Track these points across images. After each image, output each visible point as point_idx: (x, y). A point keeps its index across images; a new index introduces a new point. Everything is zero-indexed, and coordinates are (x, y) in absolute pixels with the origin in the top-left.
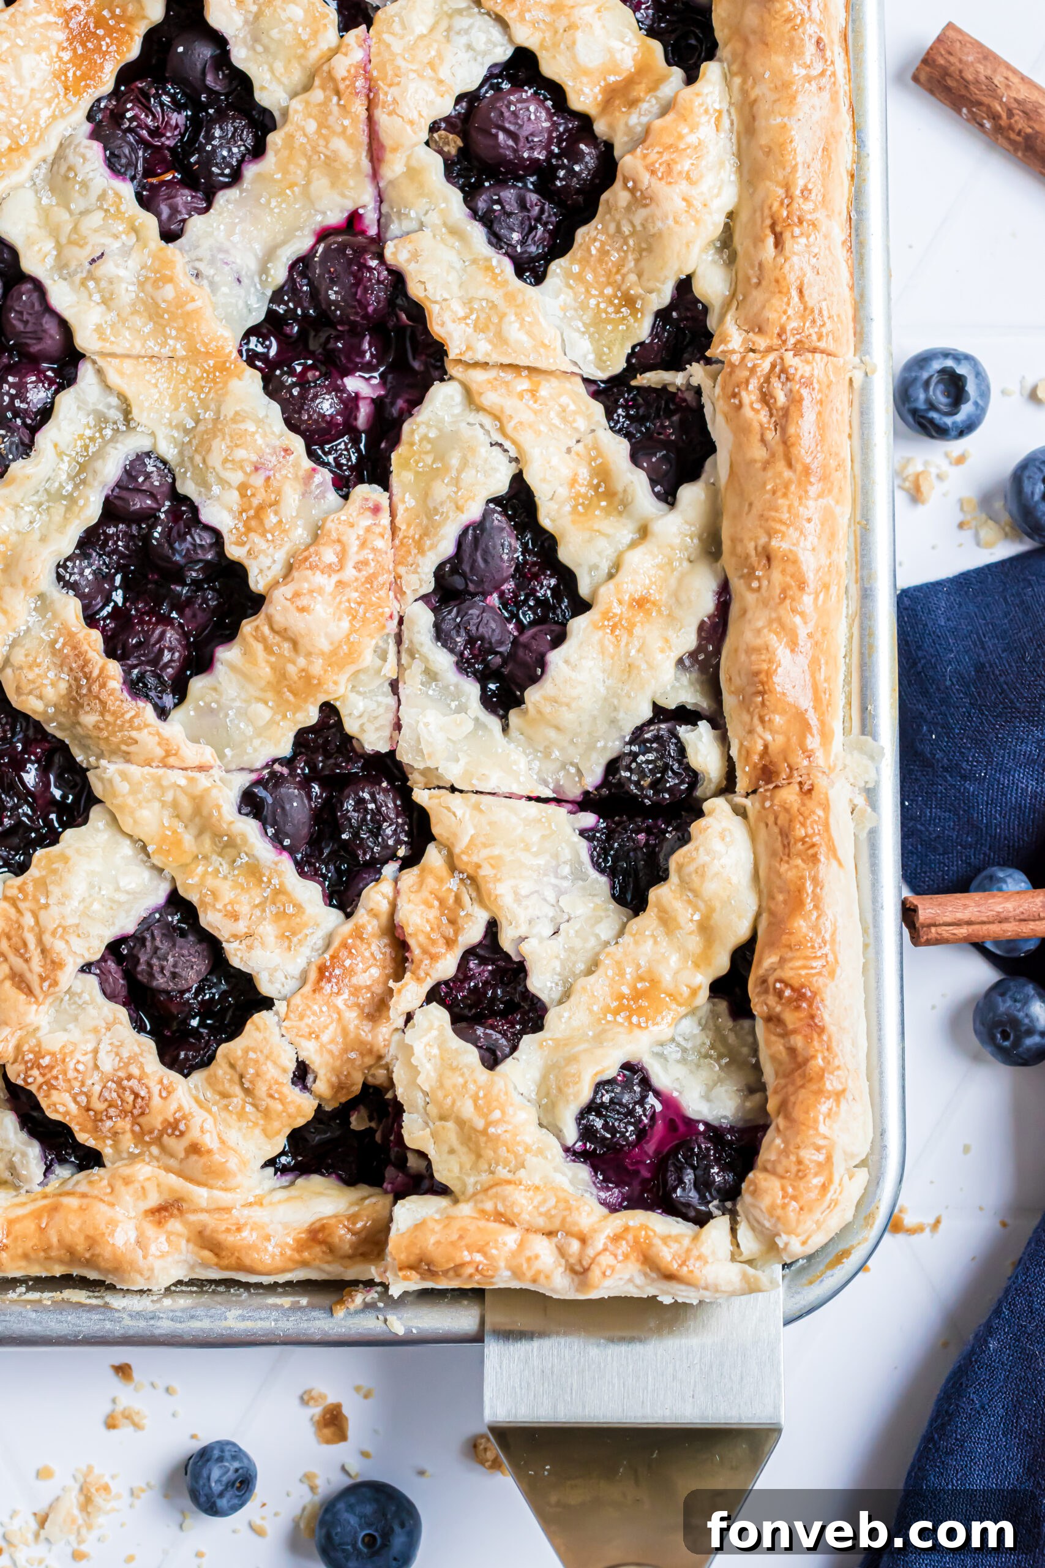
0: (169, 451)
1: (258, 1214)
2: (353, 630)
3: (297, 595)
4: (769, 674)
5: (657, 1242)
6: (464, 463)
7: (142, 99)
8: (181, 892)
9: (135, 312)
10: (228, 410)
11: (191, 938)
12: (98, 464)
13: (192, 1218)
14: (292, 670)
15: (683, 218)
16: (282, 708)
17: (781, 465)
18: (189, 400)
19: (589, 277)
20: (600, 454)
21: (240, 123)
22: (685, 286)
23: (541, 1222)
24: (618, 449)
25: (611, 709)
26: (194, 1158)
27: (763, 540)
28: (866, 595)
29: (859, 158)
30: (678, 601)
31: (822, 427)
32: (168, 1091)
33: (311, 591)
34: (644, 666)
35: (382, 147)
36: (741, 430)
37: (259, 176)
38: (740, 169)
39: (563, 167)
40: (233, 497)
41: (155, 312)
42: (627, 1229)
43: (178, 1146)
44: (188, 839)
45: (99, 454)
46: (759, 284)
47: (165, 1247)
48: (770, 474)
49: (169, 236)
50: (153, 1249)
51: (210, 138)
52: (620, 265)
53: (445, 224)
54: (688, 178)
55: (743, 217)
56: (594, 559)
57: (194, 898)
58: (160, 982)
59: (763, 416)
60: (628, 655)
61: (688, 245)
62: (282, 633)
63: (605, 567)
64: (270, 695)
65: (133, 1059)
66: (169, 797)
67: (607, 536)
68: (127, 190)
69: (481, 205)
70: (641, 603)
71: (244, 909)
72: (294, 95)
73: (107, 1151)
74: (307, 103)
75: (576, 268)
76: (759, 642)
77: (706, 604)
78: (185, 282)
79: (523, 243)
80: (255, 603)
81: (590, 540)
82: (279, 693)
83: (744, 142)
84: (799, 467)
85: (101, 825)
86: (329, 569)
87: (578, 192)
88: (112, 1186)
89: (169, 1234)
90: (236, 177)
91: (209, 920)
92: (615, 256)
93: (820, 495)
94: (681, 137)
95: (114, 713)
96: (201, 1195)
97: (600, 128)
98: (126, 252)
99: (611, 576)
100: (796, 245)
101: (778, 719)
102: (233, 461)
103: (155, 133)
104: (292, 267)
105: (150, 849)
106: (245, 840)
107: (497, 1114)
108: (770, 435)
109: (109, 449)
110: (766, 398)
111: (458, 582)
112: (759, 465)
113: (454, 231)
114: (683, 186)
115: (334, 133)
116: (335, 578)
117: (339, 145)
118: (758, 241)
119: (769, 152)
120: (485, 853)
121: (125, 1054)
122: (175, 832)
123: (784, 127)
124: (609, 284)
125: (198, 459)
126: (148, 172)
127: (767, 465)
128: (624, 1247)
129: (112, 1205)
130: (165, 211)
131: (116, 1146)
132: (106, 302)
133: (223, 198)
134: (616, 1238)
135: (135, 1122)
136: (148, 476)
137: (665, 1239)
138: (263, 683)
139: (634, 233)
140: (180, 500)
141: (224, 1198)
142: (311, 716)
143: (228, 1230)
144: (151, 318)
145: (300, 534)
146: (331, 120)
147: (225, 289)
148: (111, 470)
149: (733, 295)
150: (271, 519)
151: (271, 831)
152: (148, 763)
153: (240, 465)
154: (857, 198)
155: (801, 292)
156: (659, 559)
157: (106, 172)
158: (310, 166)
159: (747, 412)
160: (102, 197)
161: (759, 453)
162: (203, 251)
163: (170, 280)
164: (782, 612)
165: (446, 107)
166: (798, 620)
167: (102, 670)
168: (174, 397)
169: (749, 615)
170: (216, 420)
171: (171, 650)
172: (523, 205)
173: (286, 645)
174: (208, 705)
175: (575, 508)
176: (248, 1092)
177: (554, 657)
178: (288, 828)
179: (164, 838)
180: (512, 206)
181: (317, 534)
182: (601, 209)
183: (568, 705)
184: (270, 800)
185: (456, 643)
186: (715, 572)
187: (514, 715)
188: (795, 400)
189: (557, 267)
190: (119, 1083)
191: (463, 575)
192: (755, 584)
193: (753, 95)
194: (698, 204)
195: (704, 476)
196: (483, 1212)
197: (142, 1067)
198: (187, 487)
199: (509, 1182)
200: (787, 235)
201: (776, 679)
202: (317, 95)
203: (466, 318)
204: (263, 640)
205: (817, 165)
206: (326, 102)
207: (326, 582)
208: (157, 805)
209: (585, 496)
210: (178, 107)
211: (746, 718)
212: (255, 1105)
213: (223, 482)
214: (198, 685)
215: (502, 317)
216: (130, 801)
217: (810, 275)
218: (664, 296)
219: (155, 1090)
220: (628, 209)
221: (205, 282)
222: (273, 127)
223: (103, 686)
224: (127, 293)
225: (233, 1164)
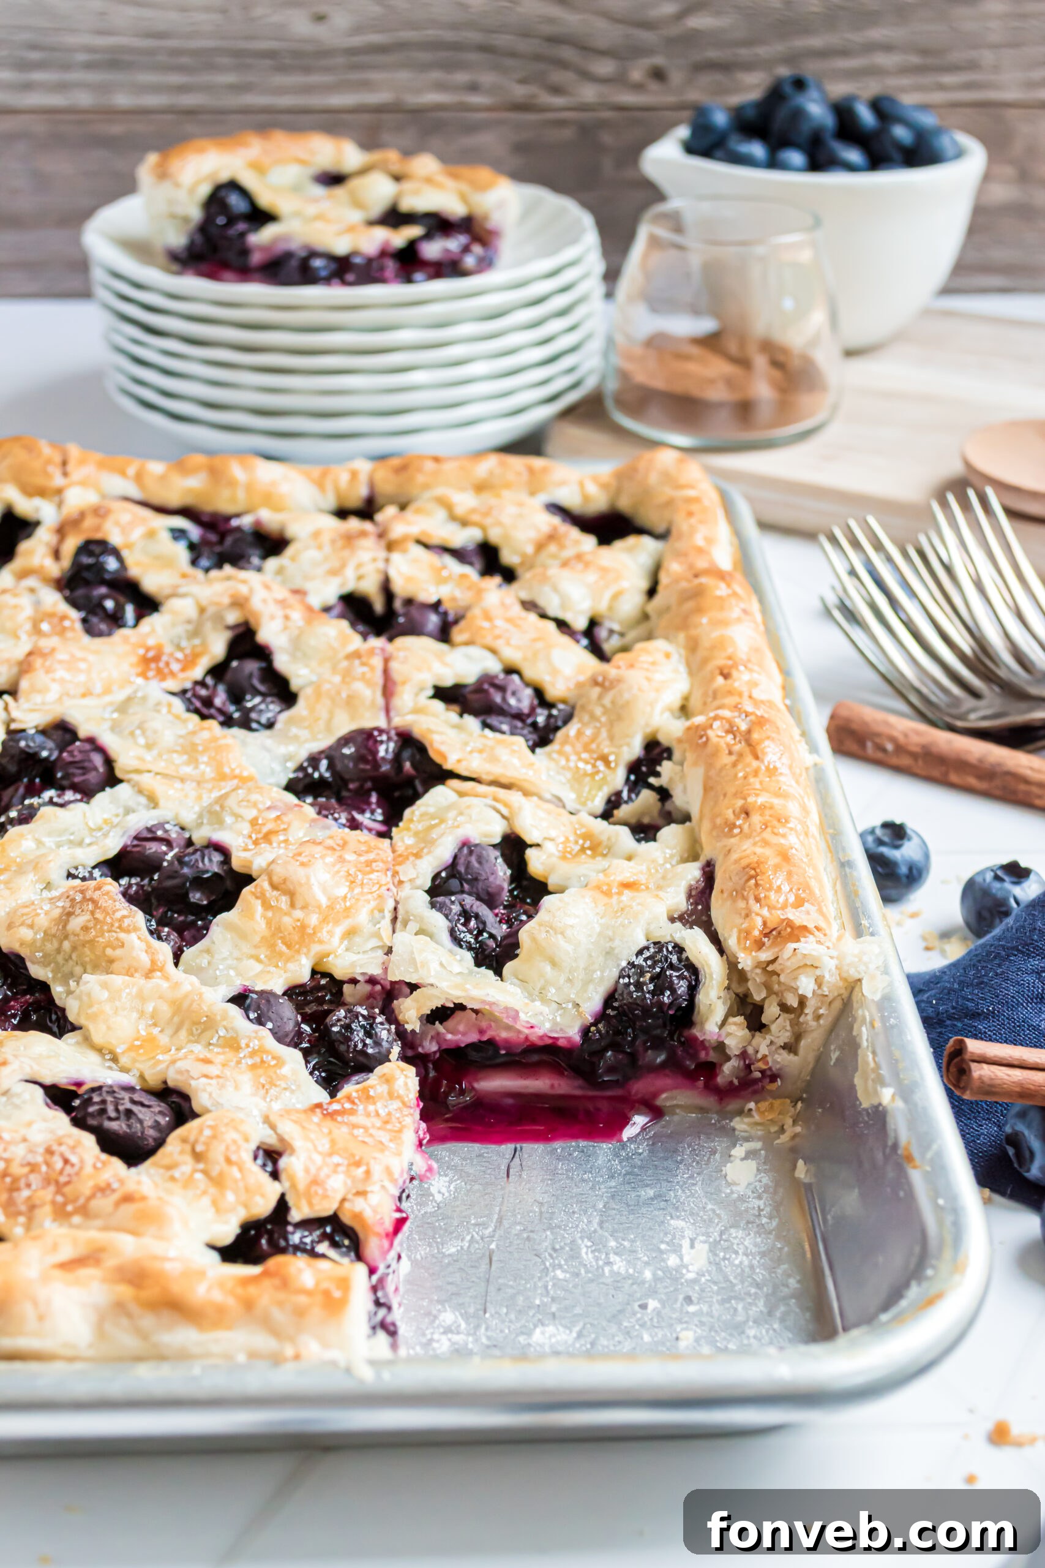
0: (188, 818)
2: (350, 895)
14: (287, 922)
17: (749, 758)
19: (569, 750)
20: (584, 826)
22: (651, 742)
25: (605, 941)
28: (845, 865)
33: (312, 854)
35: (394, 683)
37: (292, 718)
40: (244, 826)
46: (714, 700)
52: (594, 738)
56: (582, 872)
62: (282, 890)
64: (262, 950)
66: (150, 1008)
70: (629, 885)
75: (557, 747)
82: (272, 946)
86: (331, 848)
92: (590, 733)
102: (248, 801)
104: (313, 755)
106: (225, 1020)
108: (736, 748)
115: (355, 679)
117: (359, 687)
118: (710, 688)
124: (586, 751)
135: (58, 1191)
138: (257, 939)
139: (605, 712)
141: (155, 1247)
150: (279, 838)
151: (254, 1015)
152: (129, 972)
153: (253, 806)
161: (727, 761)
164: (765, 835)
169: (734, 849)
173: (284, 899)
175: (563, 856)
176: (198, 1157)
183: (562, 933)
185: (451, 910)
186: (698, 862)
187: (506, 968)
189: (540, 751)
192: (736, 831)
204: (262, 895)
208: (136, 1015)
209: (570, 849)
212: (205, 1172)
213: (237, 816)
216: (108, 1008)
218: (633, 748)
220: (599, 698)
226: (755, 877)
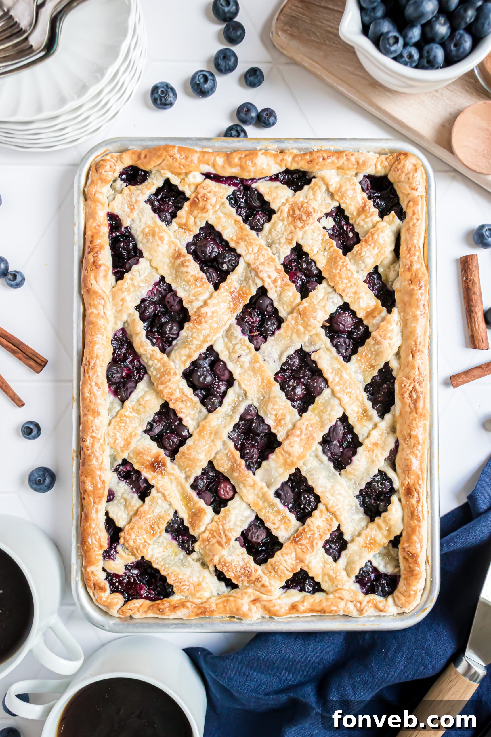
0: (256, 404)
1: (279, 601)
2: (304, 451)
3: (290, 443)
4: (411, 466)
5: (378, 603)
6: (332, 410)
7: (250, 314)
8: (259, 516)
9: (249, 370)
10: (272, 395)
11: (262, 528)
12: (239, 408)
13: (262, 603)
14: (289, 461)
15: (388, 348)
16: (286, 470)
17: (414, 413)
18: (262, 391)
19: (363, 360)
20: (364, 406)
21: (274, 320)
22: (387, 364)
23: (350, 599)
24: (369, 404)
25: (368, 470)
26: (263, 588)
27: (409, 431)
29: (431, 333)
30: (385, 444)
31: (424, 403)
32: (256, 570)
33: (294, 442)
34: (377, 461)
36: (404, 404)
37: (279, 334)
38: (402, 336)
39: (355, 332)
40: (273, 417)
41: (254, 370)
42: (370, 599)
43: (259, 585)
44: (261, 503)
45: (238, 405)
46: (408, 366)
47: (256, 610)
48: (411, 415)
49: (257, 349)
50: (253, 611)
51: (267, 324)
52: (370, 358)
53: (326, 348)
54: (390, 338)
55: (403, 348)
56: (363, 432)
57: (263, 518)
58: (254, 540)
59: (410, 400)
60: (372, 457)
61: (389, 355)
62: (287, 452)
63: (366, 434)
64: (283, 467)
65: (248, 562)
66: (256, 493)
67: (366, 426)
68: (246, 338)
69: (335, 342)
70: (376, 444)
71: (276, 521)
72: (289, 314)
73: (240, 585)
74: (292, 317)
75: (359, 358)
76: (408, 457)
77: (392, 446)
78: (262, 362)
79: (345, 352)
80: (279, 444)
81: (362, 428)
82: (285, 466)
83: (404, 329)
84: (419, 414)
85: (238, 499)
86: (298, 436)
87: (359, 338)
88: (242, 594)
89: (257, 607)
90: (273, 334)
91: (267, 524)
92: (369, 356)
93: (424, 420)
94: (388, 328)
95: (243, 474)
96: (265, 597)
97: (365, 322)
98: (247, 354)
99: (367, 437)
100: (418, 357)
101: (412, 477)
102: (274, 408)
103: (253, 323)
104: (288, 357)
105: (251, 505)
106: (276, 504)
107: (338, 574)
108: (411, 406)
109: (241, 404)
110: (411, 396)
111: (329, 439)
112: (408, 413)
113: (328, 349)
114: (388, 341)
115: (299, 324)
116: (299, 438)
118: (408, 355)
119: (411, 333)
120: (336, 508)
121: (246, 561)
122: (257, 501)
123: (415, 327)
124: (367, 362)
125: (264, 408)
126: (251, 332)
127: (410, 413)
128: (370, 604)
129: (242, 599)
130: (255, 342)
131: (242, 584)
132: (242, 367)
133: (270, 339)
134: (368, 602)
135: (248, 578)
136: (251, 411)
137: (380, 602)
138: (281, 463)
139: (375, 350)
140: (259, 417)
141: (270, 598)
142: (293, 471)
143: (272, 607)
144: (253, 371)
145: (290, 426)
146: (299, 321)
147: (271, 364)
148: (242, 410)
149: (400, 368)
150: (283, 422)
151: (283, 501)
153: (275, 410)
154: (430, 343)
155: (418, 369)
156: (380, 433)
157: (241, 333)
158: (292, 332)
159: (406, 400)
160: (241, 340)
161: (409, 410)
162: (266, 354)
163: (258, 362)
164: (414, 450)
165: (327, 317)
166: (417, 452)
167: (240, 463)
168: (258, 391)
169: (405, 450)
170: (269, 397)
171: (256, 454)
172: (345, 343)
173: (287, 455)
174: (267, 468)
175: (358, 419)
176: (276, 572)
177: (354, 459)
178: (287, 501)
179: (255, 503)
180: (343, 343)
181: (294, 426)
182: (366, 344)
184: (282, 494)
185: (328, 454)
186: (394, 437)
187: (343, 471)
188: (418, 397)
189: (354, 357)
190: (244, 568)
191: (330, 437)
192: (407, 442)
193: (407, 318)
194: (392, 345)
195: (391, 412)
196: (335, 597)
197: (250, 564)
198: (261, 414)
199: (341, 589)
200: (415, 355)
201: (412, 467)
202: (295, 314)
203: (332, 372)
204: (281, 454)
205: (423, 337)
206: (297, 316)
207: (297, 439)
208: (253, 495)
209: (360, 416)
210: (258, 315)
211: (404, 476)
212: (278, 575)
213: (271, 414)
214: (264, 463)
215: (341, 371)
216: (246, 493)
217: (421, 364)
218: (382, 366)
219: (253, 570)
220: (374, 345)
221: (266, 362)
222: (283, 322)
223: (240, 467)
224: (247, 365)
225: (273, 589)
226: (409, 470)
